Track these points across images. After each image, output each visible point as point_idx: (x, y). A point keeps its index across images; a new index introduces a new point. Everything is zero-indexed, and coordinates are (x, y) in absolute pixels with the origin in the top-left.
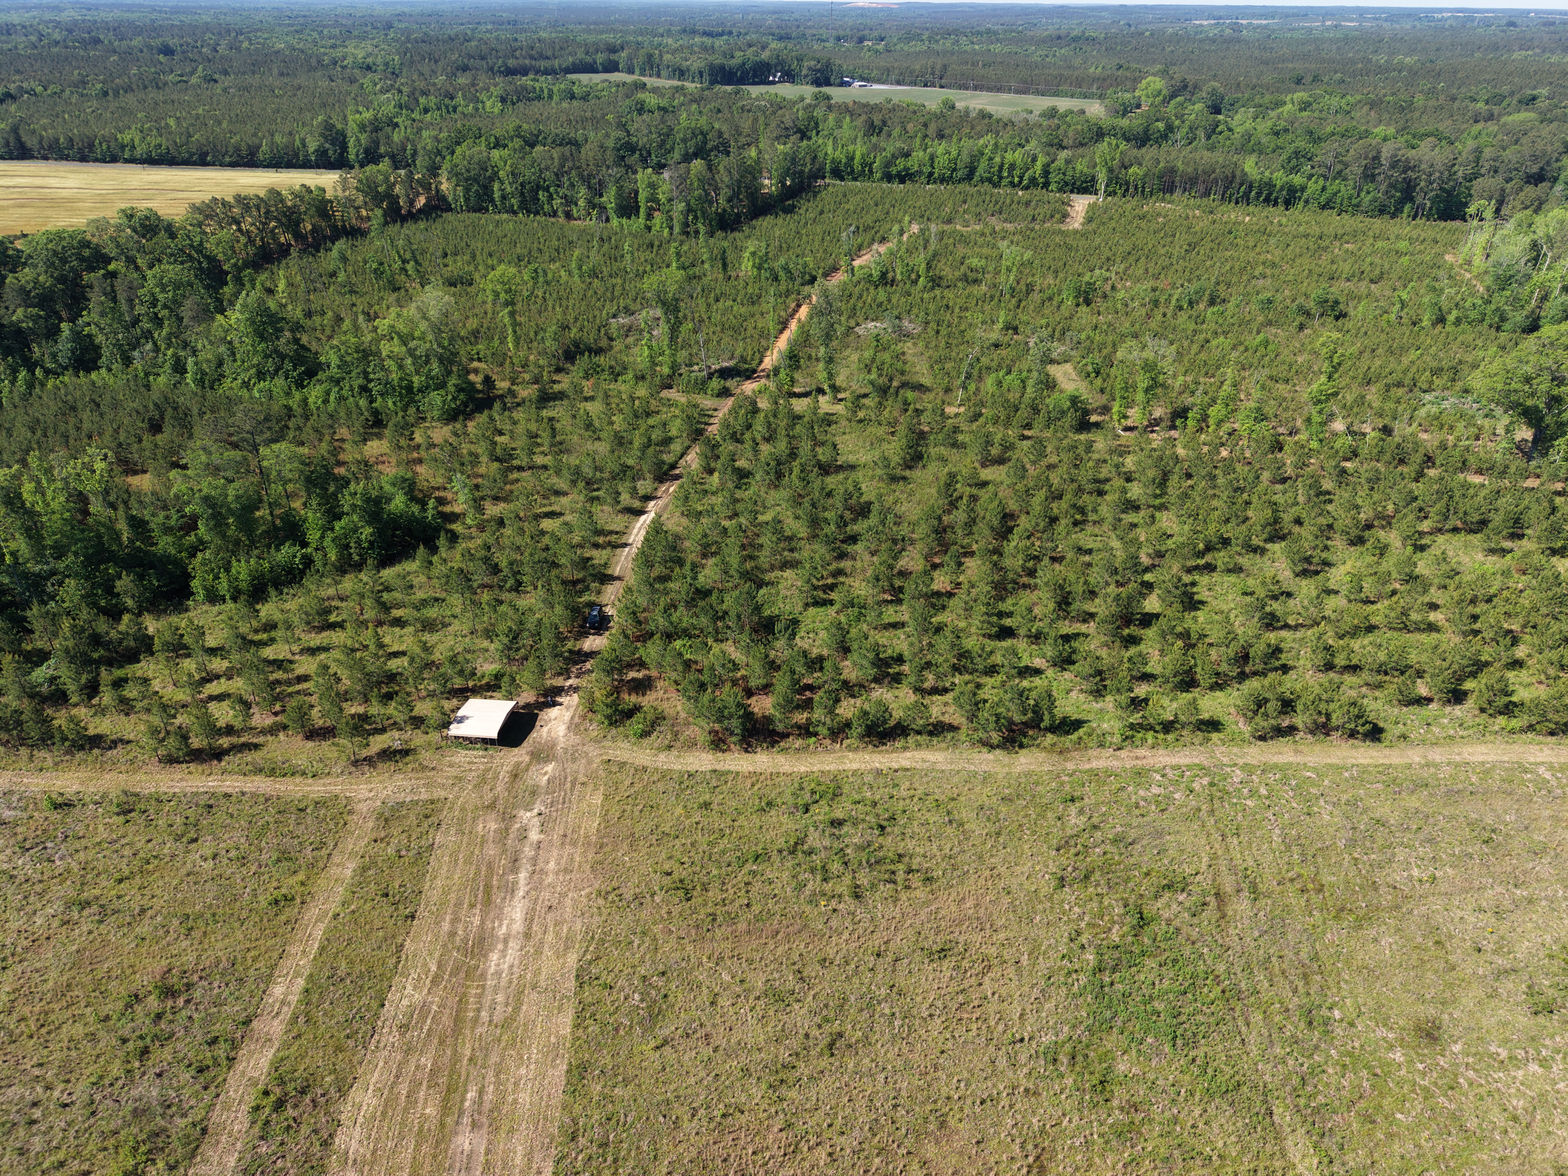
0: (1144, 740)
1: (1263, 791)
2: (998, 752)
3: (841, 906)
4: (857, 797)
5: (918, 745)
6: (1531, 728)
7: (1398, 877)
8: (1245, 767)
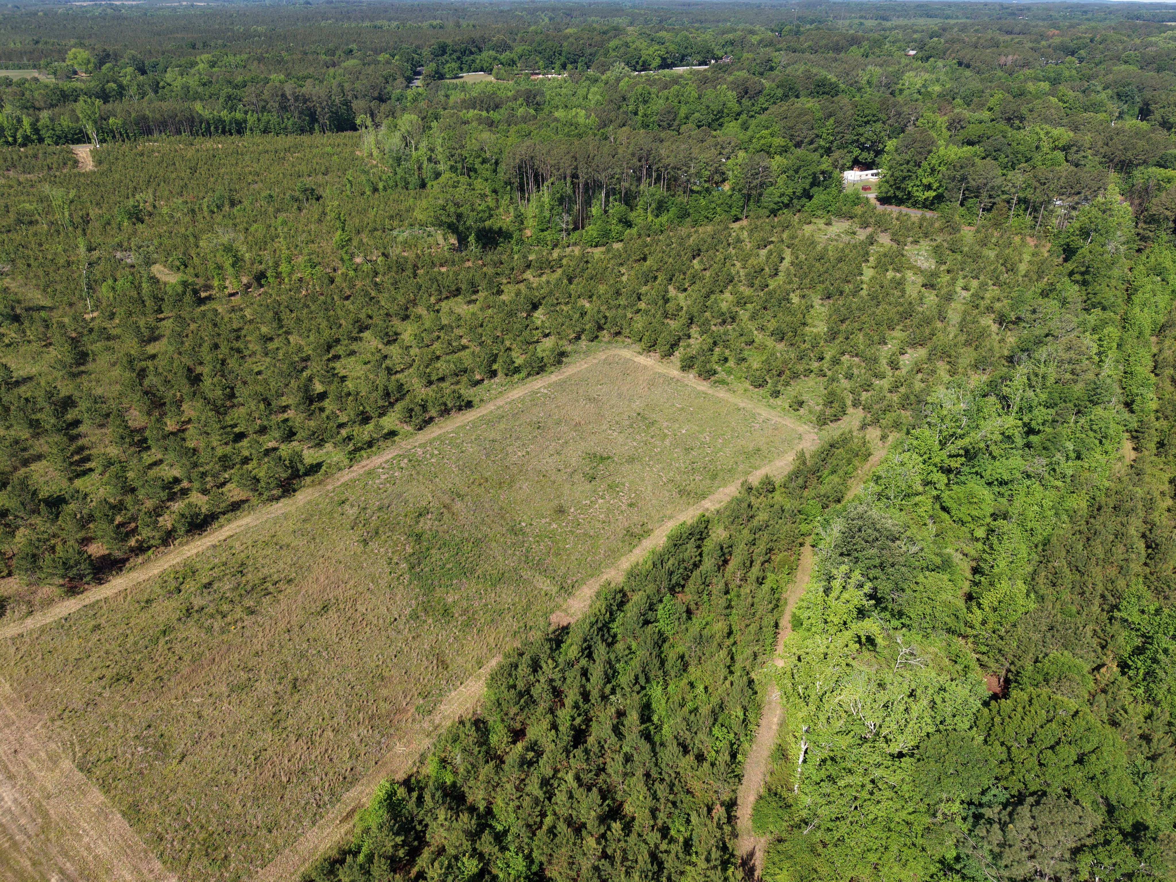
0: (361, 456)
1: (436, 452)
2: (282, 500)
3: (246, 623)
4: (210, 566)
5: (229, 521)
6: (529, 375)
7: (514, 459)
8: (420, 446)
